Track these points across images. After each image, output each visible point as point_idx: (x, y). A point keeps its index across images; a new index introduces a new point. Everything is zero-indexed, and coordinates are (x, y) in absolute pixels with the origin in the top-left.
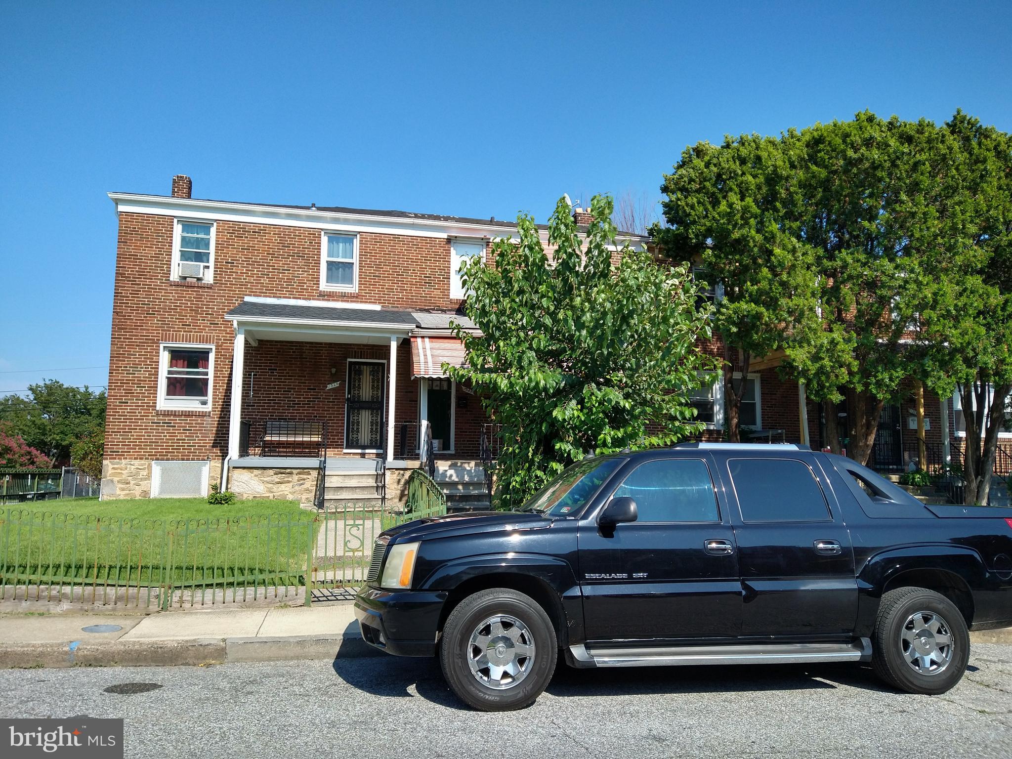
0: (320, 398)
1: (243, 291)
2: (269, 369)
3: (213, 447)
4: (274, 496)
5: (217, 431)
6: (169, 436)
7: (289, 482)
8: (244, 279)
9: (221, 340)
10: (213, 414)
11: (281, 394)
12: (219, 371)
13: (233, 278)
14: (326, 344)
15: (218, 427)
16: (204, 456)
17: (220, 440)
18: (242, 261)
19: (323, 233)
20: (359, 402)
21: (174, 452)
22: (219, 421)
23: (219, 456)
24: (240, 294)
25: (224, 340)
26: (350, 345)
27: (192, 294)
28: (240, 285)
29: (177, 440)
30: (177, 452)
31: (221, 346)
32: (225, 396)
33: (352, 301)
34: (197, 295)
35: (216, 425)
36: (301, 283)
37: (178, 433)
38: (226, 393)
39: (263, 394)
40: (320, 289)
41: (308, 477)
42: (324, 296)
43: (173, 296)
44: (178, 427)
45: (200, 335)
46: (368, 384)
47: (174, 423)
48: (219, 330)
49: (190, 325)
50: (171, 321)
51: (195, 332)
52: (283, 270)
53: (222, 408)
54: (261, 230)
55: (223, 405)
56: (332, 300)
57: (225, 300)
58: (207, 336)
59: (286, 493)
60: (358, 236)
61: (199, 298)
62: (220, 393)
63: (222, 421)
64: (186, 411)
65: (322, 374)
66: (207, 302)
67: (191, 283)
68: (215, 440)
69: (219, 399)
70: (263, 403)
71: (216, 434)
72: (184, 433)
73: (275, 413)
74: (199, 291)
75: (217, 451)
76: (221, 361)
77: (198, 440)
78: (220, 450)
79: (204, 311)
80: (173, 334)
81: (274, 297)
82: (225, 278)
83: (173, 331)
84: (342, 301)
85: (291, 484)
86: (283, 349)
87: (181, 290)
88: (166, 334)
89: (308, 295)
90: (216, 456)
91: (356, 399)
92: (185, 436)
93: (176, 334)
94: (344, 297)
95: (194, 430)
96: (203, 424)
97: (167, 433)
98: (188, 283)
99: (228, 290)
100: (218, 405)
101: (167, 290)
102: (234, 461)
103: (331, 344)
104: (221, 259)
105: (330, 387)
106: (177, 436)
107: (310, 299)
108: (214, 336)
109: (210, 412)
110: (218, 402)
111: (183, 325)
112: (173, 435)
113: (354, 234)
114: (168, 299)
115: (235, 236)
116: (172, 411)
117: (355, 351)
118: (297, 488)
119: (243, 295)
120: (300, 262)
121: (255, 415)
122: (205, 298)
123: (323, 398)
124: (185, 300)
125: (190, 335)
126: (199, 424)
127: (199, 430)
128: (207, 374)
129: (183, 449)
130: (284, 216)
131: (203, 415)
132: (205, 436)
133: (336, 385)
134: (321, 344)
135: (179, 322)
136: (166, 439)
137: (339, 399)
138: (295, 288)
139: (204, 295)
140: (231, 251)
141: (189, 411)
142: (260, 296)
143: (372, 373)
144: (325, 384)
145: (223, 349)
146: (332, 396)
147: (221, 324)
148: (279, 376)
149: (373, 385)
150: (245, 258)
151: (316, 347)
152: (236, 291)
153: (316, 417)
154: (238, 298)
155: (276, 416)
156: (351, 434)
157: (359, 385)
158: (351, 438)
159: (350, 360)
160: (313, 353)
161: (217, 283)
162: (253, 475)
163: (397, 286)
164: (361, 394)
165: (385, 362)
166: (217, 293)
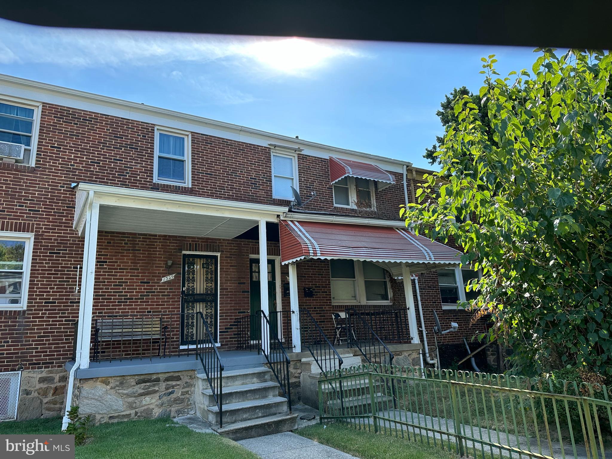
0: (154, 292)
1: (69, 178)
4: (136, 413)
7: (155, 392)
8: (71, 165)
9: (41, 228)
10: (28, 314)
11: (111, 289)
12: (37, 263)
13: (59, 164)
14: (160, 236)
16: (14, 365)
17: (36, 344)
18: (70, 147)
19: (155, 129)
20: (193, 295)
22: (35, 321)
24: (66, 181)
25: (45, 228)
26: (185, 237)
28: (67, 171)
31: (42, 235)
32: (44, 292)
34: (14, 178)
35: (31, 327)
36: (134, 174)
38: (45, 288)
40: (154, 182)
41: (178, 383)
42: (157, 189)
45: (15, 223)
46: (202, 276)
48: (40, 218)
51: (9, 219)
52: (114, 159)
53: (40, 306)
54: (92, 119)
55: (41, 303)
57: (48, 185)
58: (24, 223)
59: (151, 407)
60: (190, 135)
61: (16, 181)
62: (38, 288)
63: (39, 321)
65: (156, 267)
66: (26, 186)
67: (9, 164)
68: (29, 345)
69: (37, 295)
71: (31, 337)
73: (104, 309)
74: (17, 174)
76: (40, 253)
77: (8, 346)
79: (23, 196)
82: (49, 162)
85: (157, 395)
86: (114, 240)
89: (141, 187)
90: (30, 364)
91: (191, 292)
94: (178, 190)
95: (3, 334)
96: (15, 326)
99: (53, 176)
100: (36, 303)
102: (84, 370)
103: (165, 236)
104: (46, 143)
105: (164, 279)
109: (25, 312)
110: (36, 299)
113: (186, 134)
115: (63, 121)
117: (190, 244)
118: (165, 399)
120: (133, 154)
122: (24, 182)
123: (157, 292)
125: (3, 222)
127: (9, 334)
128: (20, 267)
131: (14, 315)
132: (17, 340)
133: (171, 277)
134: (155, 235)
137: (175, 292)
138: (127, 179)
139: (22, 179)
140: (58, 136)
143: (205, 266)
144: (160, 276)
145: (44, 239)
146: (167, 289)
147: (42, 211)
148: (109, 269)
149: (207, 278)
150: (74, 144)
151: (150, 239)
152: (62, 177)
153: (150, 312)
154: (64, 184)
155: (105, 313)
156: (185, 329)
157: (193, 277)
158: (185, 332)
159: (184, 252)
160: (146, 245)
161: (40, 167)
162: (108, 387)
163: (228, 185)
164: (195, 286)
165: (219, 254)
166: (39, 177)
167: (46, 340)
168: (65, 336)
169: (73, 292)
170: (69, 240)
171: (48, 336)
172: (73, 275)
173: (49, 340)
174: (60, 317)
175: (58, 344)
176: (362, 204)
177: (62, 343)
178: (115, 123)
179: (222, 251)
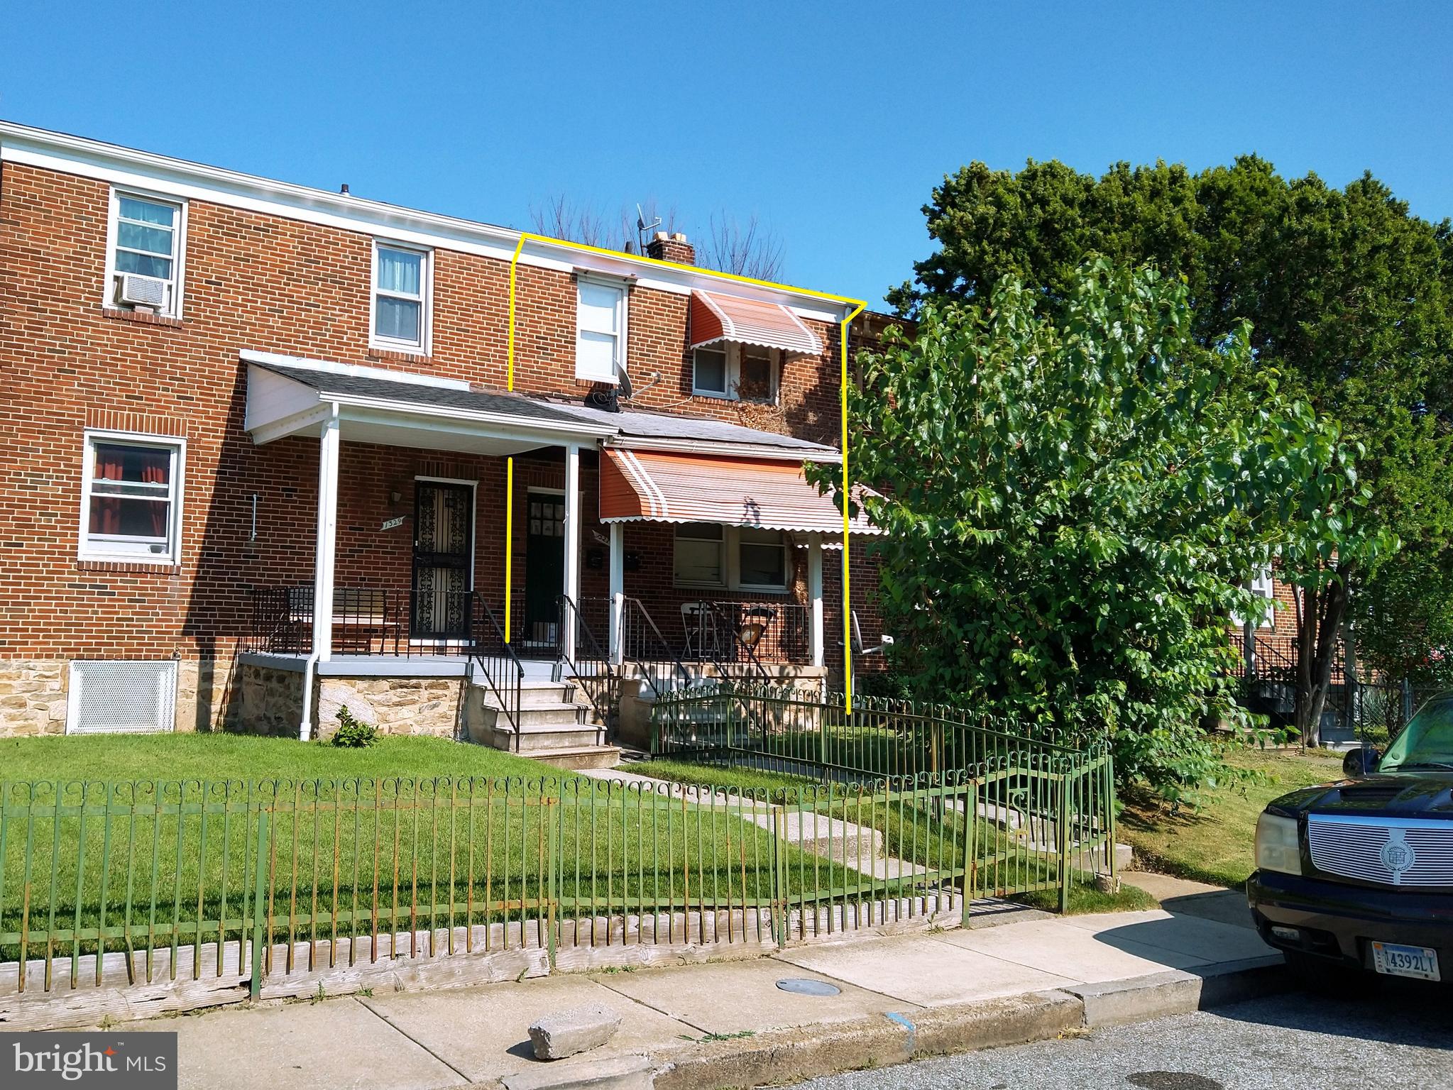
0: (370, 546)
1: (237, 339)
2: (284, 490)
3: (184, 633)
4: (390, 729)
5: (191, 603)
6: (103, 613)
7: (414, 702)
8: (239, 316)
9: (197, 429)
10: (185, 572)
11: (305, 537)
12: (193, 488)
13: (220, 313)
14: (380, 447)
15: (192, 597)
16: (167, 651)
17: (196, 621)
18: (236, 281)
19: (374, 242)
20: (431, 554)
21: (112, 644)
22: (194, 584)
23: (195, 651)
24: (233, 345)
25: (203, 430)
26: (420, 450)
27: (143, 337)
28: (232, 327)
29: (118, 619)
30: (118, 644)
31: (199, 441)
32: (205, 537)
33: (422, 372)
34: (153, 339)
35: (189, 593)
36: (339, 332)
37: (120, 607)
38: (207, 531)
39: (273, 535)
40: (370, 346)
41: (446, 692)
42: (375, 358)
43: (109, 339)
44: (120, 594)
45: (160, 419)
46: (445, 523)
47: (112, 587)
48: (195, 411)
49: (141, 398)
50: (105, 388)
51: (151, 412)
52: (307, 304)
53: (200, 560)
54: (269, 227)
55: (201, 554)
56: (392, 368)
57: (206, 353)
58: (172, 420)
59: (409, 722)
60: (432, 253)
61: (157, 345)
62: (195, 530)
63: (200, 585)
64: (135, 565)
65: (374, 502)
66: (172, 354)
67: (145, 316)
68: (187, 621)
69: (195, 542)
70: (274, 552)
71: (190, 609)
72: (130, 607)
73: (294, 571)
74: (158, 334)
75: (191, 642)
76: (198, 471)
77: (157, 620)
78: (197, 639)
79: (167, 372)
80: (109, 414)
81: (291, 354)
82: (205, 311)
83: (110, 407)
84: (406, 370)
85: (417, 706)
86: (306, 452)
87: (123, 329)
88: (96, 412)
89: (351, 356)
90: (189, 651)
91: (427, 550)
92: (134, 613)
93: (116, 414)
94: (409, 363)
95: (149, 601)
96: (166, 589)
97: (99, 606)
98: (138, 315)
99: (211, 336)
100: (194, 554)
101: (97, 325)
102: (324, 663)
103: (388, 447)
104: (199, 274)
105: (387, 525)
106: (117, 613)
107: (353, 363)
108: (185, 421)
109: (178, 568)
110: (194, 548)
111: (127, 397)
112: (110, 611)
113: (425, 251)
114: (99, 345)
115: (224, 234)
116: (109, 564)
117: (428, 463)
119: (238, 346)
120: (337, 293)
121: (260, 575)
122: (168, 348)
123: (376, 546)
124: (133, 349)
125: (141, 417)
126: (158, 589)
127: (158, 602)
128: (165, 493)
129: (129, 638)
130: (310, 204)
131: (165, 572)
132: (169, 613)
133: (397, 522)
134: (372, 446)
135: (120, 390)
136: (98, 619)
137: (403, 548)
138: (327, 341)
139: (166, 342)
140: (217, 261)
141: (141, 565)
142: (268, 351)
143: (451, 503)
144: (379, 520)
145: (201, 448)
146: (391, 542)
147: (197, 399)
148: (300, 502)
149: (454, 525)
150: (242, 276)
151: (363, 451)
152: (224, 338)
153: (364, 579)
154: (228, 350)
155: (296, 577)
156: (418, 612)
157: (432, 524)
158: (418, 618)
159: (418, 478)
160: (358, 462)
161: (190, 320)
162: (355, 690)
163: (495, 351)
164: (434, 540)
165: (474, 484)
166: (191, 339)
167: (211, 615)
168: (238, 610)
169: (246, 539)
170: (239, 451)
171: (214, 609)
172: (247, 510)
173: (214, 616)
174: (230, 579)
175: (227, 622)
176: (749, 389)
177: (234, 622)
178: (307, 233)
179: (482, 479)
